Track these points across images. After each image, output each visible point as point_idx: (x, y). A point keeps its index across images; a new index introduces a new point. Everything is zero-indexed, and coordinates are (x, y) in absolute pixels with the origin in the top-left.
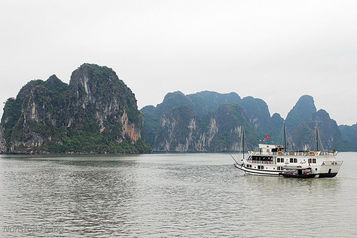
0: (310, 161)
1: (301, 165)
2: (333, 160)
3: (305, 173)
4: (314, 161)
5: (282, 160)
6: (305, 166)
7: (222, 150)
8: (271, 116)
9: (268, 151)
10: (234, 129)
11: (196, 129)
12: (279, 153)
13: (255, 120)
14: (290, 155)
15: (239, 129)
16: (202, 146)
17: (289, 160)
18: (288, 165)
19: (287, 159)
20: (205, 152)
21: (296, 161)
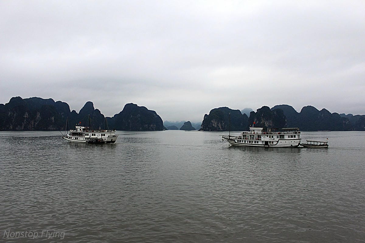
0: (102, 135)
1: (97, 137)
2: (114, 134)
3: (99, 141)
4: (104, 135)
5: (88, 135)
6: (100, 137)
7: (43, 129)
8: (71, 112)
9: (80, 130)
10: (50, 118)
11: (28, 117)
12: (86, 131)
13: (62, 113)
14: (92, 132)
15: (53, 118)
16: (32, 127)
17: (91, 135)
18: (90, 137)
19: (90, 134)
20: (34, 130)
21: (95, 135)
